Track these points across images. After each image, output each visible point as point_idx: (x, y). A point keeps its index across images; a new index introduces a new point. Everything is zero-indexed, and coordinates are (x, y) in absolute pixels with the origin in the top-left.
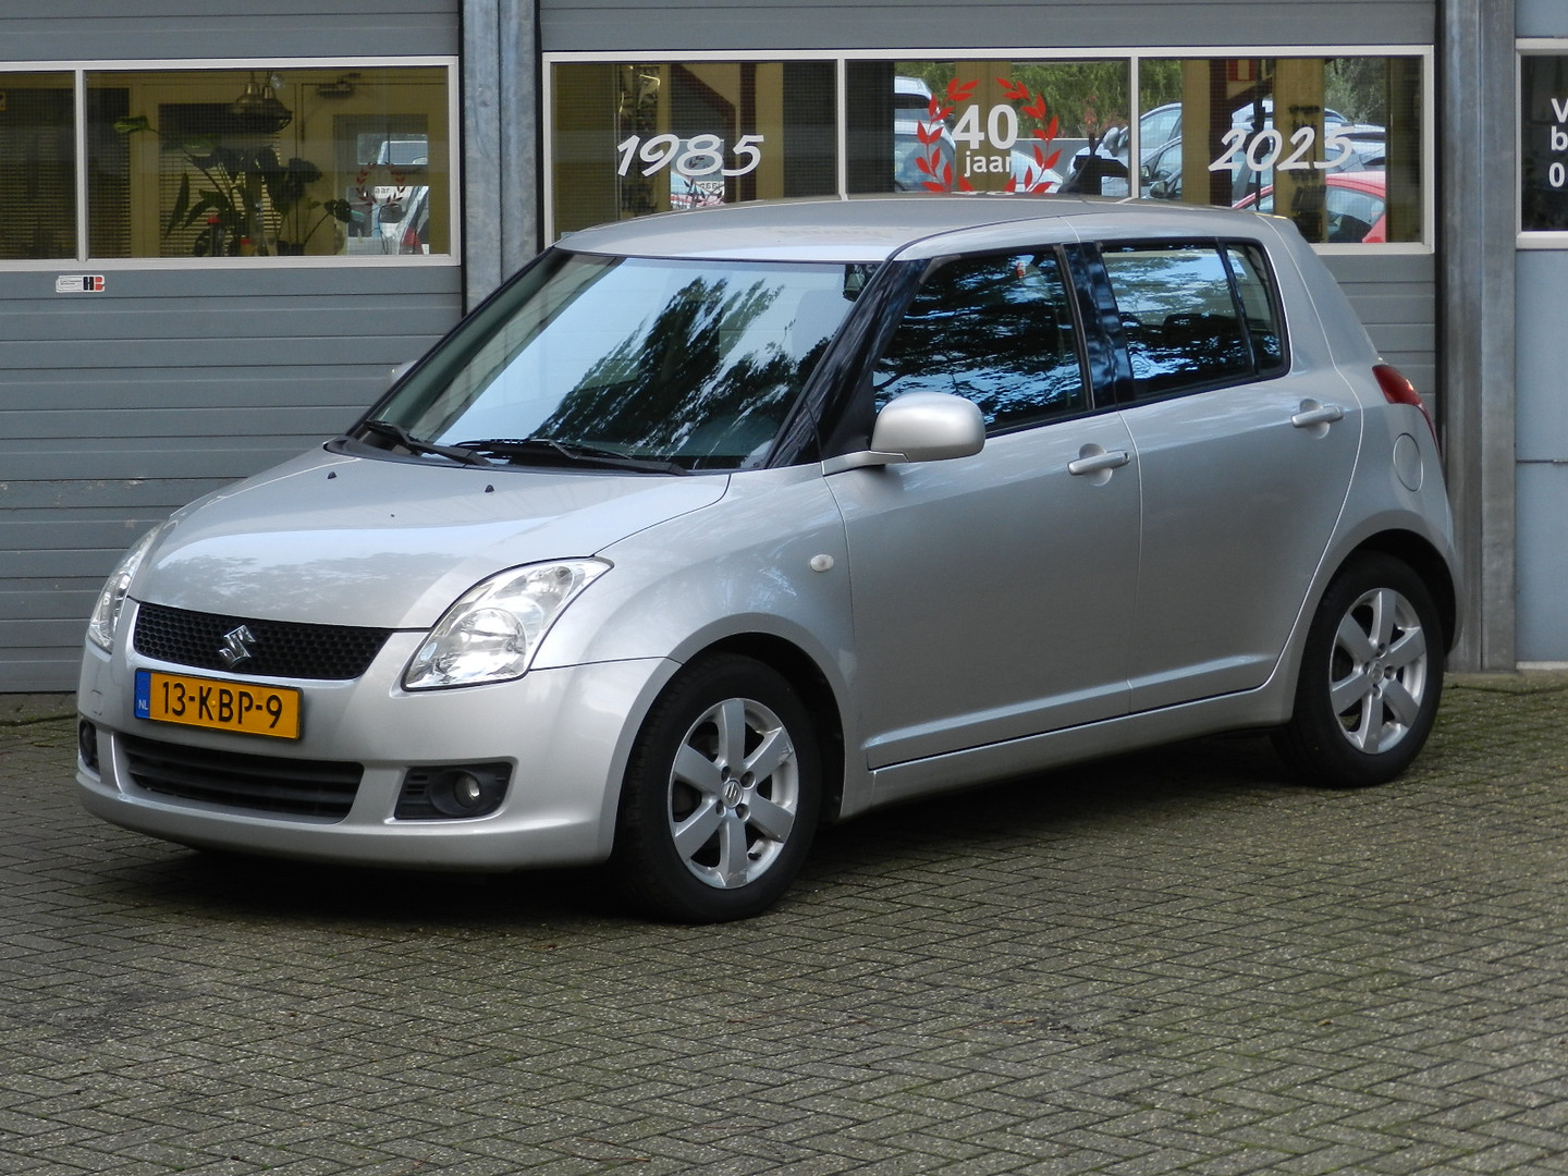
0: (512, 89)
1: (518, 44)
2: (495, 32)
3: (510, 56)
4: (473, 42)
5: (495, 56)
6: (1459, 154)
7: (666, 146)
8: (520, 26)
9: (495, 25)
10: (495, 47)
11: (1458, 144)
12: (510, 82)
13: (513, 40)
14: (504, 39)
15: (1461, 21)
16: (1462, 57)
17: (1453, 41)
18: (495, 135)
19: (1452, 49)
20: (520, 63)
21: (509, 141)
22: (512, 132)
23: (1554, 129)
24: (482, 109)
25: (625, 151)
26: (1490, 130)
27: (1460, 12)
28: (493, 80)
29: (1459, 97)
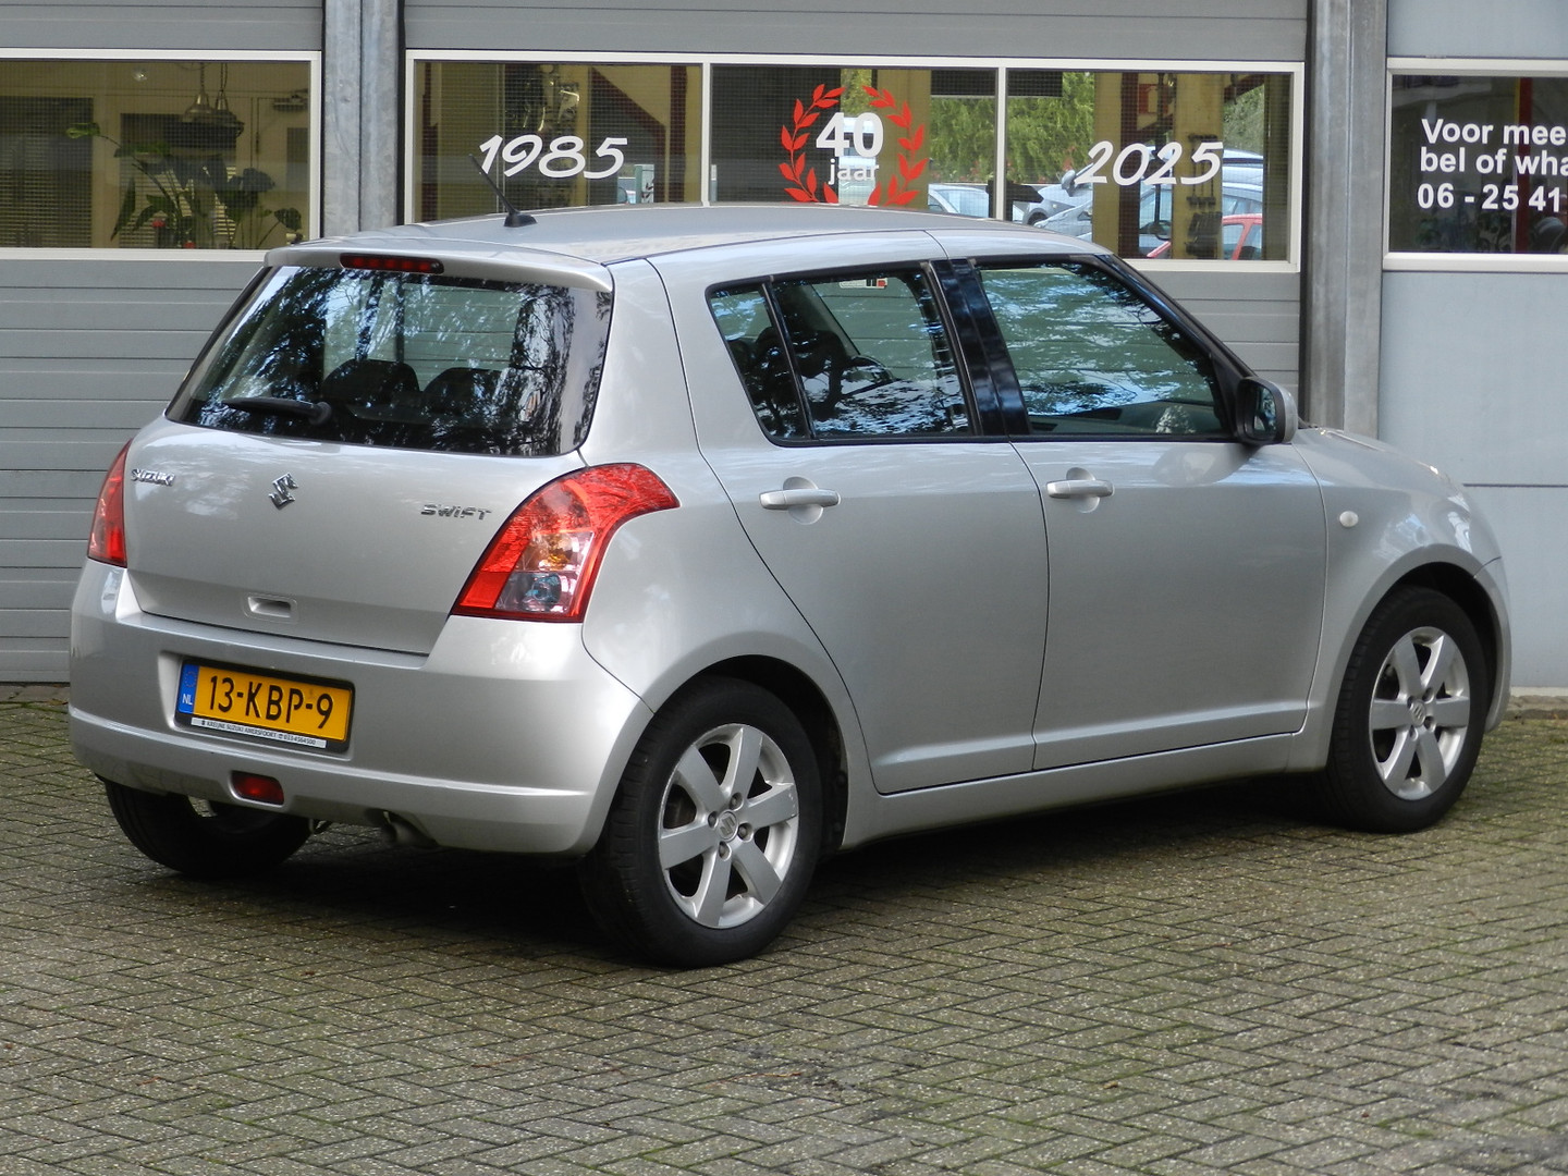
0: (373, 86)
1: (379, 39)
2: (357, 28)
3: (372, 52)
4: (335, 37)
5: (357, 51)
6: (1326, 171)
7: (528, 147)
8: (383, 22)
9: (357, 20)
10: (357, 43)
11: (1326, 162)
12: (371, 78)
13: (375, 36)
14: (366, 35)
15: (1333, 39)
16: (1332, 74)
17: (1323, 57)
18: (355, 131)
19: (1322, 66)
20: (381, 60)
21: (369, 139)
22: (372, 129)
23: (1424, 149)
24: (343, 105)
25: (488, 150)
26: (1359, 150)
27: (1331, 29)
28: (354, 76)
29: (1327, 115)
